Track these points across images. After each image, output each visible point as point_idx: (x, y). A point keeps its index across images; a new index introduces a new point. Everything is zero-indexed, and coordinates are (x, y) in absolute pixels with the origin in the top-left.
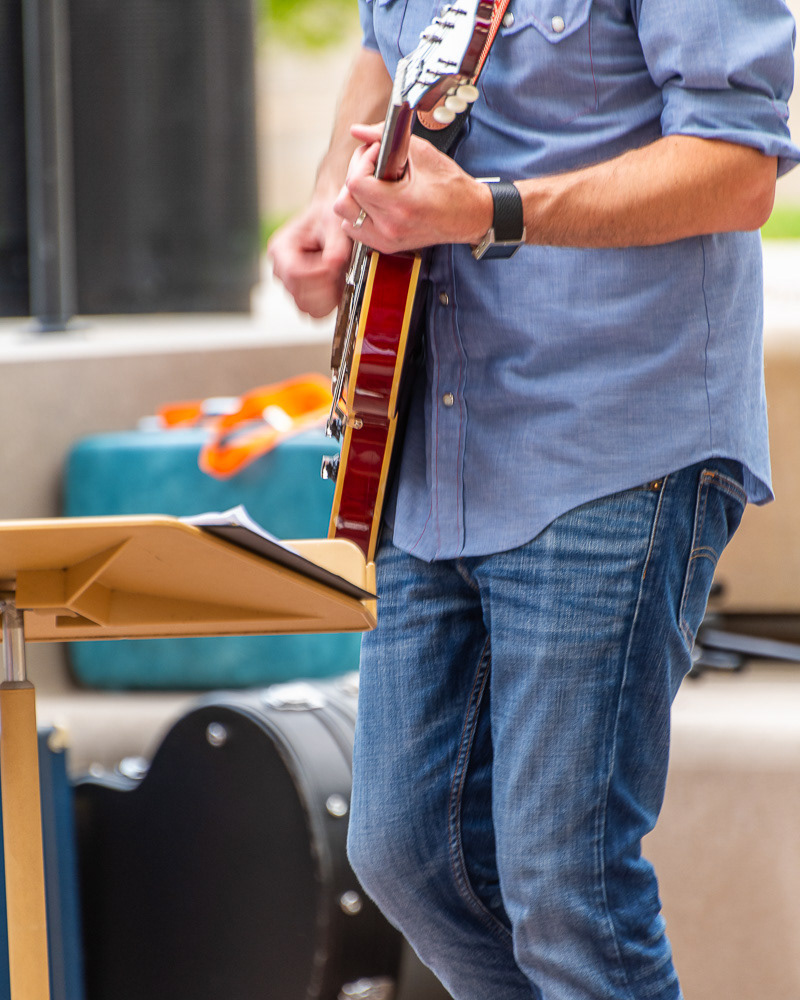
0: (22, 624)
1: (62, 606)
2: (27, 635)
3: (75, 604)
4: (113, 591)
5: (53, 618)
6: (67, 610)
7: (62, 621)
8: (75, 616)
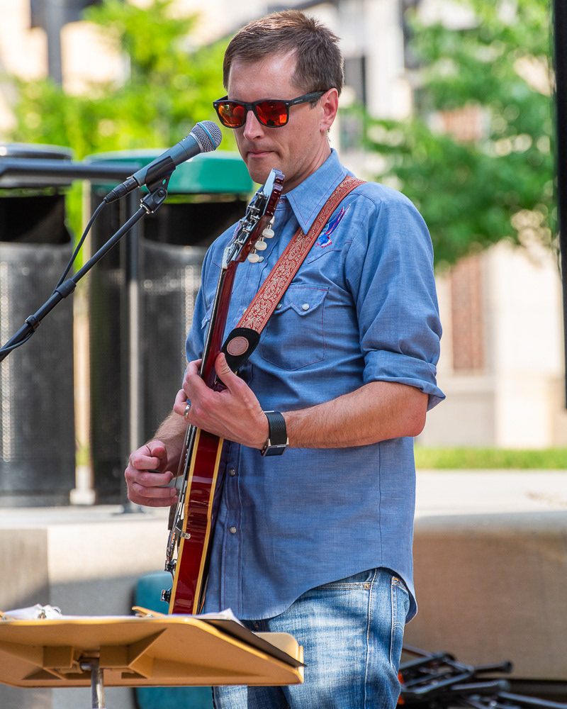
0: (102, 677)
1: (125, 667)
2: (106, 683)
3: (133, 665)
4: (155, 659)
5: (119, 673)
6: (128, 669)
7: (125, 675)
8: (133, 672)
